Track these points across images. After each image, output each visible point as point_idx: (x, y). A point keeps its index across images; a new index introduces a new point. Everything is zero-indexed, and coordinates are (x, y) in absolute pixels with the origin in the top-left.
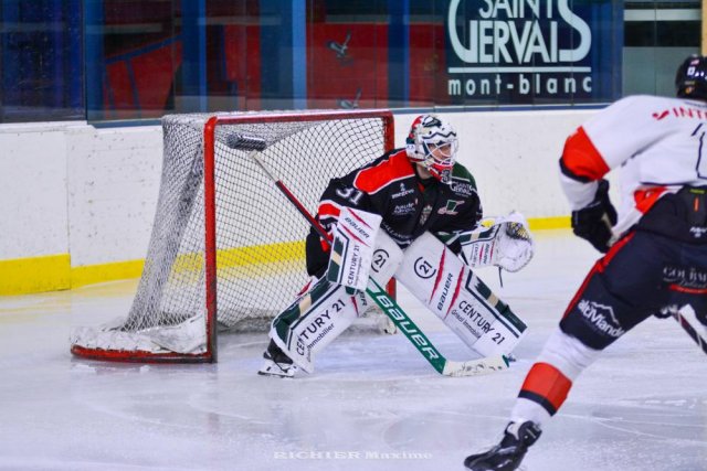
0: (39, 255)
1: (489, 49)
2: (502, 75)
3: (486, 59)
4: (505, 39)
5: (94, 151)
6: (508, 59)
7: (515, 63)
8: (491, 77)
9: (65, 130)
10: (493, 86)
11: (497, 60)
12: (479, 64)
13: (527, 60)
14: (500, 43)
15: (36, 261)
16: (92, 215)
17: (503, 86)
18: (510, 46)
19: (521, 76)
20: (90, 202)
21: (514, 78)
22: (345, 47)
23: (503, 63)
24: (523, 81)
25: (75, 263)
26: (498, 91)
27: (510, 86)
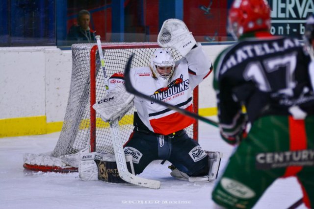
0: (29, 116)
1: (283, 10)
2: (291, 24)
3: (281, 15)
4: (293, 5)
5: (60, 62)
6: (294, 16)
7: (298, 18)
8: (284, 25)
9: (44, 51)
10: (285, 30)
11: (288, 16)
12: (277, 19)
13: (305, 16)
14: (290, 7)
15: (27, 119)
16: (59, 95)
17: (291, 30)
18: (295, 9)
19: (301, 25)
20: (58, 88)
21: (297, 26)
22: (209, 9)
23: (291, 18)
24: (302, 27)
25: (49, 121)
26: (288, 33)
27: (295, 30)
